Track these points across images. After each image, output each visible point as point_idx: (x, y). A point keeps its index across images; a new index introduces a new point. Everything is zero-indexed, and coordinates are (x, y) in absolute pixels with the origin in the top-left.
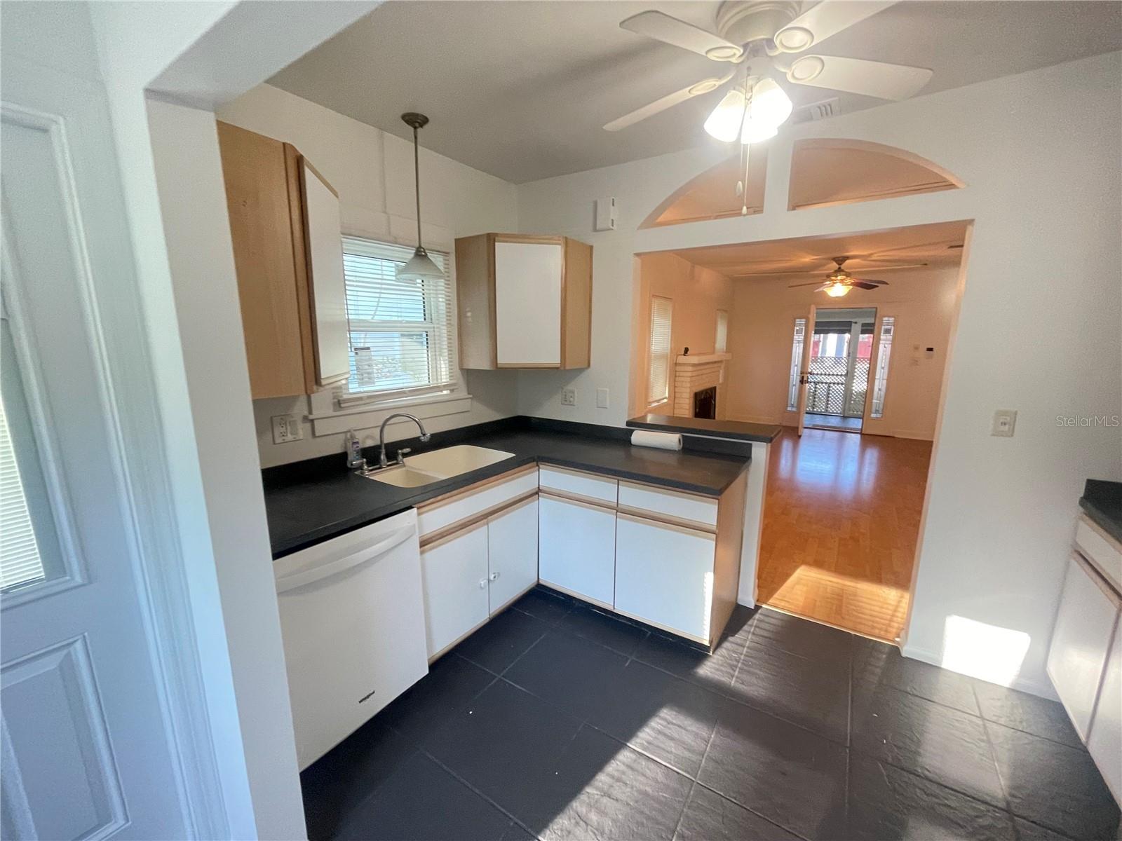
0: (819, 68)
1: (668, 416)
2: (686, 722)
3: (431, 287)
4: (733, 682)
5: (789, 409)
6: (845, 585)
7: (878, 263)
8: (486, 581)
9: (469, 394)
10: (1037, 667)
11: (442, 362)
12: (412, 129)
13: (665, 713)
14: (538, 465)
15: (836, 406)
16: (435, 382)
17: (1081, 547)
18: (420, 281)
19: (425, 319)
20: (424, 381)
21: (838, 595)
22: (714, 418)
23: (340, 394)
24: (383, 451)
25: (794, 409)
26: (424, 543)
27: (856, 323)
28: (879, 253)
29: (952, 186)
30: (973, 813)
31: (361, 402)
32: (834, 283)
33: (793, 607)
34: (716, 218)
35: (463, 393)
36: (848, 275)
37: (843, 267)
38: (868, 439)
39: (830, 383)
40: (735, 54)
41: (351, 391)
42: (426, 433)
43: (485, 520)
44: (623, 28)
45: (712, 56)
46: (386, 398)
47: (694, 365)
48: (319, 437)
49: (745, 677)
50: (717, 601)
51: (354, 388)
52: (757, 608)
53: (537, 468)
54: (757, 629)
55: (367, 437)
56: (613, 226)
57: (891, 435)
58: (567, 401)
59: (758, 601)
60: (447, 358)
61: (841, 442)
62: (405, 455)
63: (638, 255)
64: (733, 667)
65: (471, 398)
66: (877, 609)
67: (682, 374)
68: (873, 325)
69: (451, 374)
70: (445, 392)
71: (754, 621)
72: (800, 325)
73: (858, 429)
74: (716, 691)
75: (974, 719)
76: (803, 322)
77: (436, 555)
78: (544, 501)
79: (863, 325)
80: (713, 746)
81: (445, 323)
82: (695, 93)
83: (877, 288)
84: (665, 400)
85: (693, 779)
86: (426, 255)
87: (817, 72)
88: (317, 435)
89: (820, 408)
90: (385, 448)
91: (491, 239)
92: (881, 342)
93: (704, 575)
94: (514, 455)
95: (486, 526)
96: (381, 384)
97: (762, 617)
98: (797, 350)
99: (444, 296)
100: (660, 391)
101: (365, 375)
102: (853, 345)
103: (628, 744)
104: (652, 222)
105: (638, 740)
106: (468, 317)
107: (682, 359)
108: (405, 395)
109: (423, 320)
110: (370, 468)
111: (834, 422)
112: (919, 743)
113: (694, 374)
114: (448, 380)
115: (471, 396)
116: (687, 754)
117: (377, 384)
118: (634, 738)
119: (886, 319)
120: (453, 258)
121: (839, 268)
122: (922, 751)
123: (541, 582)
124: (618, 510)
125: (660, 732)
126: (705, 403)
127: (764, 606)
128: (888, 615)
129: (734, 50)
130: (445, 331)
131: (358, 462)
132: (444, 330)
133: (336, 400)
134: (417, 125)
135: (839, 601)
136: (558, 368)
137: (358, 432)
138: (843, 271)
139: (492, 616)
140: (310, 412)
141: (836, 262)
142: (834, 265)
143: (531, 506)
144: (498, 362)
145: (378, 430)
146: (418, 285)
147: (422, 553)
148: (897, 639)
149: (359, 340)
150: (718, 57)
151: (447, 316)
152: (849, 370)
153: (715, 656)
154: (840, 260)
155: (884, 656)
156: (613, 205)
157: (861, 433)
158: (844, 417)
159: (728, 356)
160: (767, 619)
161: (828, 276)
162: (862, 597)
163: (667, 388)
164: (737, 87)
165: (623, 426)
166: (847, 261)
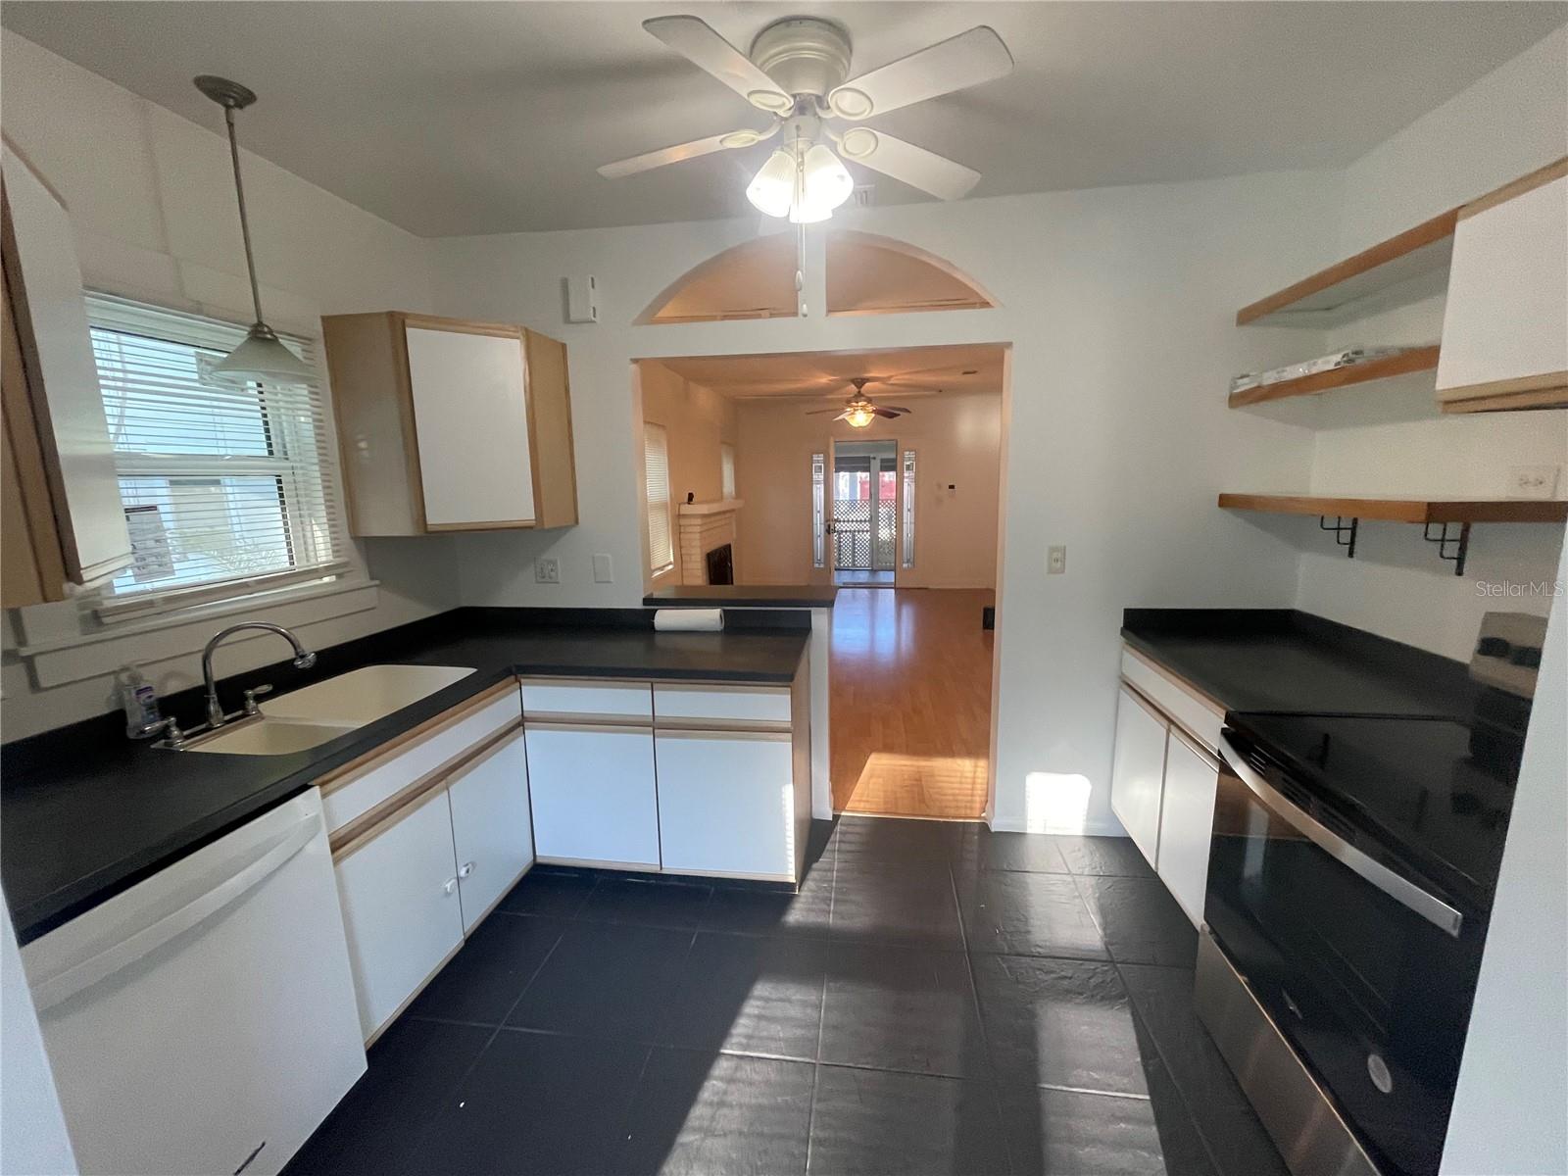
0: (873, 146)
1: (676, 587)
2: (788, 993)
3: (280, 396)
4: (831, 921)
5: (817, 565)
6: (918, 767)
7: (895, 388)
8: (454, 881)
9: (372, 579)
10: (1102, 807)
11: (315, 527)
12: (222, 110)
13: (761, 989)
14: (517, 680)
15: (863, 561)
16: (305, 563)
17: (1126, 677)
18: (252, 384)
19: (271, 453)
20: (280, 563)
21: (916, 780)
22: (732, 583)
23: (98, 598)
24: (214, 696)
25: (822, 566)
26: (337, 845)
27: (874, 458)
28: (899, 376)
29: (986, 304)
30: (1085, 976)
31: (152, 611)
32: (855, 410)
33: (874, 806)
34: (725, 318)
35: (361, 578)
36: (869, 400)
37: (862, 390)
38: (904, 594)
39: (855, 531)
40: (784, 104)
41: (118, 591)
42: (307, 652)
43: (443, 783)
44: (646, 29)
45: (754, 100)
46: (202, 599)
47: (704, 516)
48: (47, 689)
49: (842, 908)
50: (798, 822)
51: (126, 585)
52: (836, 817)
53: (518, 684)
54: (842, 844)
55: (169, 676)
56: (594, 316)
57: (925, 586)
58: (544, 578)
59: (834, 809)
60: (325, 520)
61: (873, 599)
62: (260, 698)
63: (635, 361)
64: (827, 900)
65: (376, 586)
66: (956, 785)
67: (689, 529)
68: (895, 460)
69: (336, 548)
70: (326, 580)
71: (836, 837)
72: (818, 462)
73: (891, 583)
74: (816, 937)
75: (1065, 877)
76: (821, 457)
77: (362, 859)
78: (532, 735)
79: (882, 461)
80: (828, 1008)
81: (316, 461)
82: (730, 144)
83: (898, 417)
84: (671, 567)
85: (814, 1061)
86: (275, 340)
87: (869, 151)
88: (44, 683)
89: (847, 562)
90: (217, 690)
91: (397, 324)
92: (905, 480)
93: (781, 791)
94: (475, 670)
95: (446, 793)
96: (189, 572)
97: (844, 828)
98: (819, 492)
99: (309, 413)
100: (663, 554)
101: (147, 559)
102: (874, 485)
103: (723, 1051)
104: (650, 317)
105: (734, 1040)
106: (362, 449)
107: (687, 509)
108: (249, 590)
109: (266, 454)
110: (185, 733)
111: (863, 577)
112: (1026, 921)
113: (705, 528)
114: (331, 558)
115: (377, 582)
116: (799, 1032)
117: (178, 574)
118: (729, 1039)
119: (907, 453)
120: (320, 348)
121: (859, 392)
122: (1030, 928)
123: (539, 860)
124: (656, 726)
125: (760, 1017)
126: (719, 565)
127: (843, 814)
128: (968, 789)
129: (785, 99)
130: (318, 474)
131: (157, 725)
132: (315, 472)
133: (87, 612)
134: (231, 102)
135: (918, 787)
136: (531, 528)
137: (146, 668)
138: (863, 395)
139: (468, 935)
140: (22, 641)
141: (855, 384)
142: (853, 388)
143: (515, 746)
144: (429, 522)
145: (199, 657)
146: (250, 391)
147: (336, 862)
148: (983, 815)
149: (133, 493)
150: (761, 103)
151: (319, 448)
152: (873, 514)
153: (803, 894)
154: (860, 383)
155: (976, 837)
156: (593, 287)
157: (895, 588)
158: (873, 571)
159: (739, 504)
160: (850, 829)
161: (848, 402)
162: (940, 776)
163: (671, 551)
164: (785, 149)
165: (638, 605)
166: (867, 384)
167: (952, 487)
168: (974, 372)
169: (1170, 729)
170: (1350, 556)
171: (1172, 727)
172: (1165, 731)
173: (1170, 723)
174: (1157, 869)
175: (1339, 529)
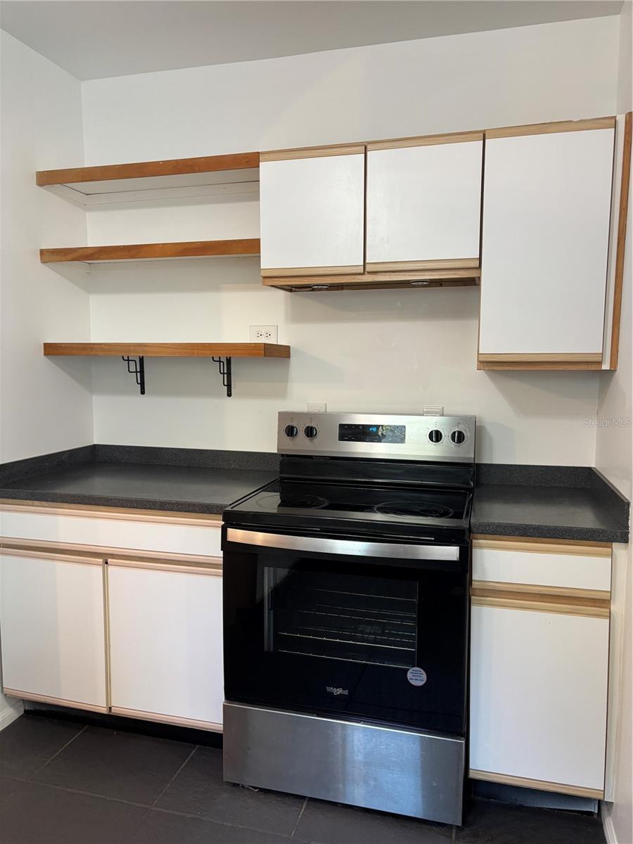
169: (107, 563)
170: (143, 393)
171: (109, 560)
172: (100, 569)
173: (106, 558)
174: (110, 708)
175: (136, 372)
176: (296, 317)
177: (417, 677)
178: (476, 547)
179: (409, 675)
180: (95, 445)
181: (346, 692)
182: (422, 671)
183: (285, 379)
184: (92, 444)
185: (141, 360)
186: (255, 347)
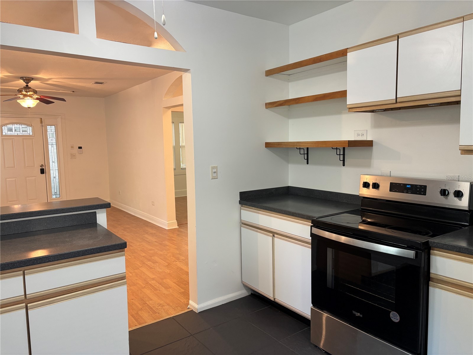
32: (25, 97)
36: (35, 92)
37: (30, 85)
121: (27, 86)
138: (30, 88)
141: (24, 80)
142: (22, 83)
154: (28, 80)
161: (19, 92)
166: (32, 81)
167: (80, 148)
168: (101, 83)
169: (274, 236)
170: (308, 163)
171: (275, 235)
172: (271, 238)
173: (274, 234)
174: (275, 299)
175: (304, 154)
176: (377, 125)
177: (395, 317)
178: (432, 255)
179: (391, 315)
180: (289, 186)
181: (361, 316)
182: (398, 315)
183: (370, 157)
184: (288, 186)
185: (308, 148)
186: (344, 142)
